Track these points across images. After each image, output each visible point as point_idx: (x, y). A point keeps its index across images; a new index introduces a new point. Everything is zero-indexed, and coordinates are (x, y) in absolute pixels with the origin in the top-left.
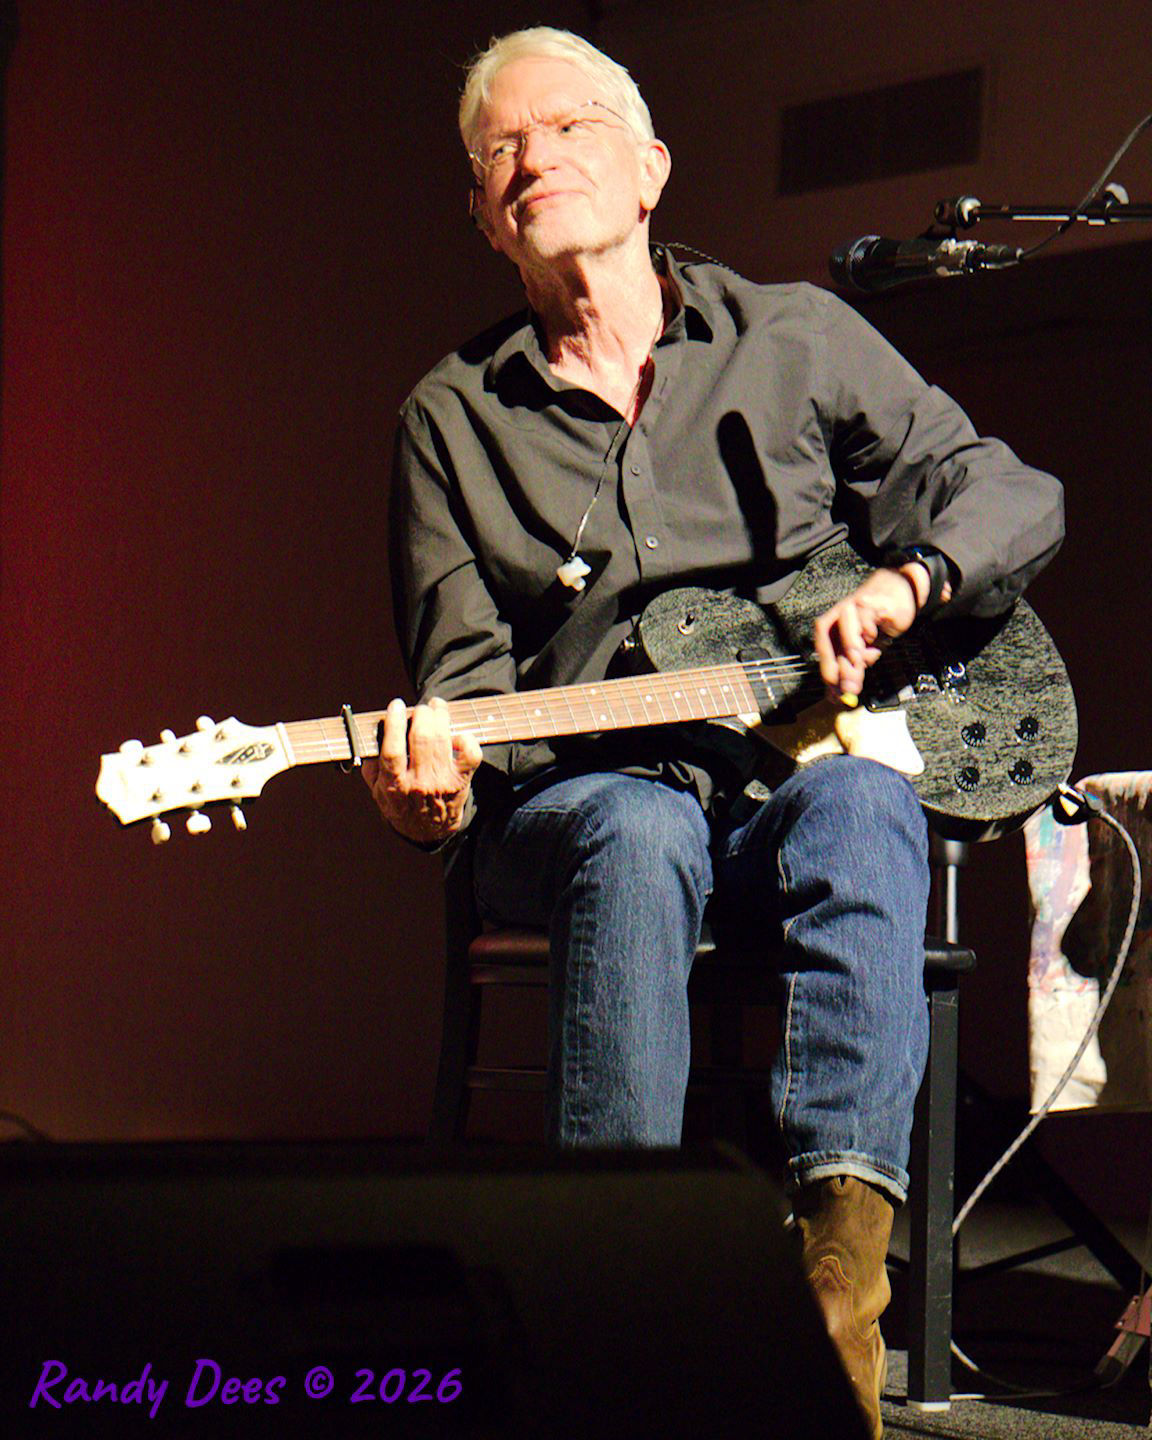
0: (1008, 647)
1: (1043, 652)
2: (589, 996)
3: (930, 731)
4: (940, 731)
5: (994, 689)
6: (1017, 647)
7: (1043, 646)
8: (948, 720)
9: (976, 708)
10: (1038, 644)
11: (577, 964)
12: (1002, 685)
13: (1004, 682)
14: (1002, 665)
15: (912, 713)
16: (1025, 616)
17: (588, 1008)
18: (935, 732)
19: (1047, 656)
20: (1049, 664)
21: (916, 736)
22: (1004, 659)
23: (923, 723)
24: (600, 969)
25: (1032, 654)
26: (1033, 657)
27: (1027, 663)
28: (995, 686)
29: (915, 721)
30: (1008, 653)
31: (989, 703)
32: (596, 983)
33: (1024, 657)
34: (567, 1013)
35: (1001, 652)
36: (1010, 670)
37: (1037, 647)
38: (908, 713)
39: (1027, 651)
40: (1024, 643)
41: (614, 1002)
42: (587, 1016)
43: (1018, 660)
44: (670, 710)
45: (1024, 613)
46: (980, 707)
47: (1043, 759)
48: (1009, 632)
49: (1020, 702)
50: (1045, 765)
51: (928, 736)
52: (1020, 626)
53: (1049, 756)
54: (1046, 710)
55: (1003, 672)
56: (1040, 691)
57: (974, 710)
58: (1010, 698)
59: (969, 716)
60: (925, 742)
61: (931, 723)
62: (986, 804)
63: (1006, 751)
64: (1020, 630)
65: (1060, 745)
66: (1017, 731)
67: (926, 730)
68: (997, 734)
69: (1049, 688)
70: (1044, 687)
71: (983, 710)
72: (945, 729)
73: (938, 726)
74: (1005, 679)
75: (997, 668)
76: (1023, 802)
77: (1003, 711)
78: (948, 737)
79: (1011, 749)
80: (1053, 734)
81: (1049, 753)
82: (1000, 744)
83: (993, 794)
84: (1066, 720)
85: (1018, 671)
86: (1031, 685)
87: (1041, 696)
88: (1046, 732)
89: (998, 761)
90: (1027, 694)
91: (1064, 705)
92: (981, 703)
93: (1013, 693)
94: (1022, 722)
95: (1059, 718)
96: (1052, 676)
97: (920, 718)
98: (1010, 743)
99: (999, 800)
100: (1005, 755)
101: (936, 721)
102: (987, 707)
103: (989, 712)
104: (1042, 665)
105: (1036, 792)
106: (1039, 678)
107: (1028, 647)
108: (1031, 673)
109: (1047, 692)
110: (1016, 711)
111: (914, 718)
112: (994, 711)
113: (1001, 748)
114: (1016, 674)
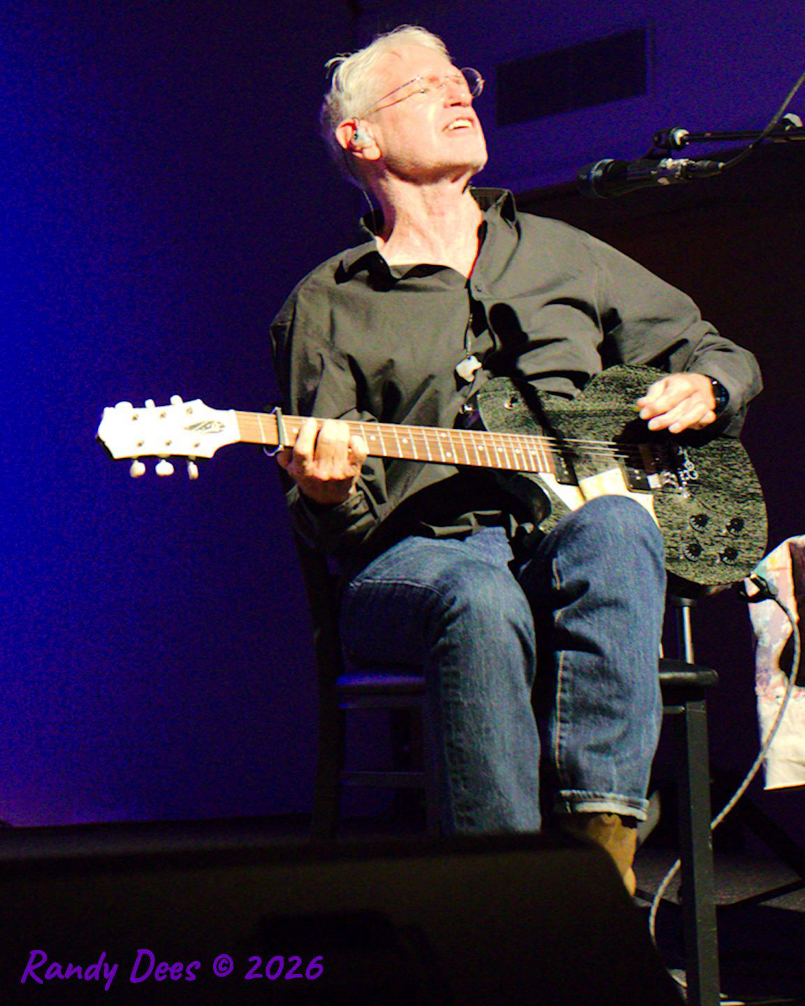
0: (724, 467)
1: (748, 476)
3: (667, 513)
4: (675, 515)
5: (713, 494)
6: (731, 469)
7: (748, 472)
8: (681, 508)
9: (700, 504)
10: (745, 470)
12: (719, 493)
13: (720, 491)
14: (719, 479)
15: (657, 498)
18: (671, 515)
19: (750, 479)
20: (752, 485)
21: (659, 515)
22: (721, 475)
23: (663, 507)
25: (740, 475)
26: (740, 478)
27: (736, 481)
28: (713, 492)
29: (658, 505)
30: (724, 472)
31: (709, 503)
33: (735, 476)
35: (719, 470)
36: (725, 483)
37: (744, 472)
38: (654, 498)
39: (737, 473)
40: (735, 467)
43: (730, 478)
44: (494, 459)
45: (736, 446)
46: (703, 504)
47: (743, 550)
48: (726, 457)
49: (730, 507)
50: (744, 555)
51: (666, 517)
52: (733, 455)
53: (747, 549)
54: (747, 516)
55: (720, 483)
56: (743, 502)
57: (699, 506)
58: (724, 503)
59: (695, 509)
60: (664, 520)
61: (669, 508)
62: (702, 573)
63: (718, 539)
64: (734, 457)
65: (755, 543)
66: (727, 527)
67: (665, 512)
68: (713, 526)
69: (749, 502)
70: (746, 501)
71: (705, 506)
72: (678, 514)
73: (673, 511)
74: (721, 489)
75: (716, 480)
76: (727, 577)
77: (718, 511)
78: (680, 520)
79: (722, 538)
80: (751, 534)
81: (747, 546)
82: (715, 533)
83: (707, 567)
84: (760, 527)
85: (730, 485)
86: (740, 497)
87: (744, 506)
88: (746, 532)
89: (712, 544)
90: (735, 503)
91: (760, 516)
92: (703, 502)
93: (726, 500)
94: (732, 521)
95: (755, 524)
96: (752, 494)
97: (662, 502)
98: (721, 534)
99: (711, 572)
100: (717, 542)
101: (672, 508)
102: (707, 505)
103: (709, 509)
104: (746, 485)
105: (737, 572)
106: (743, 494)
107: (738, 471)
108: (738, 488)
109: (748, 505)
110: (727, 513)
111: (657, 502)
112: (712, 509)
113: (715, 536)
114: (728, 487)
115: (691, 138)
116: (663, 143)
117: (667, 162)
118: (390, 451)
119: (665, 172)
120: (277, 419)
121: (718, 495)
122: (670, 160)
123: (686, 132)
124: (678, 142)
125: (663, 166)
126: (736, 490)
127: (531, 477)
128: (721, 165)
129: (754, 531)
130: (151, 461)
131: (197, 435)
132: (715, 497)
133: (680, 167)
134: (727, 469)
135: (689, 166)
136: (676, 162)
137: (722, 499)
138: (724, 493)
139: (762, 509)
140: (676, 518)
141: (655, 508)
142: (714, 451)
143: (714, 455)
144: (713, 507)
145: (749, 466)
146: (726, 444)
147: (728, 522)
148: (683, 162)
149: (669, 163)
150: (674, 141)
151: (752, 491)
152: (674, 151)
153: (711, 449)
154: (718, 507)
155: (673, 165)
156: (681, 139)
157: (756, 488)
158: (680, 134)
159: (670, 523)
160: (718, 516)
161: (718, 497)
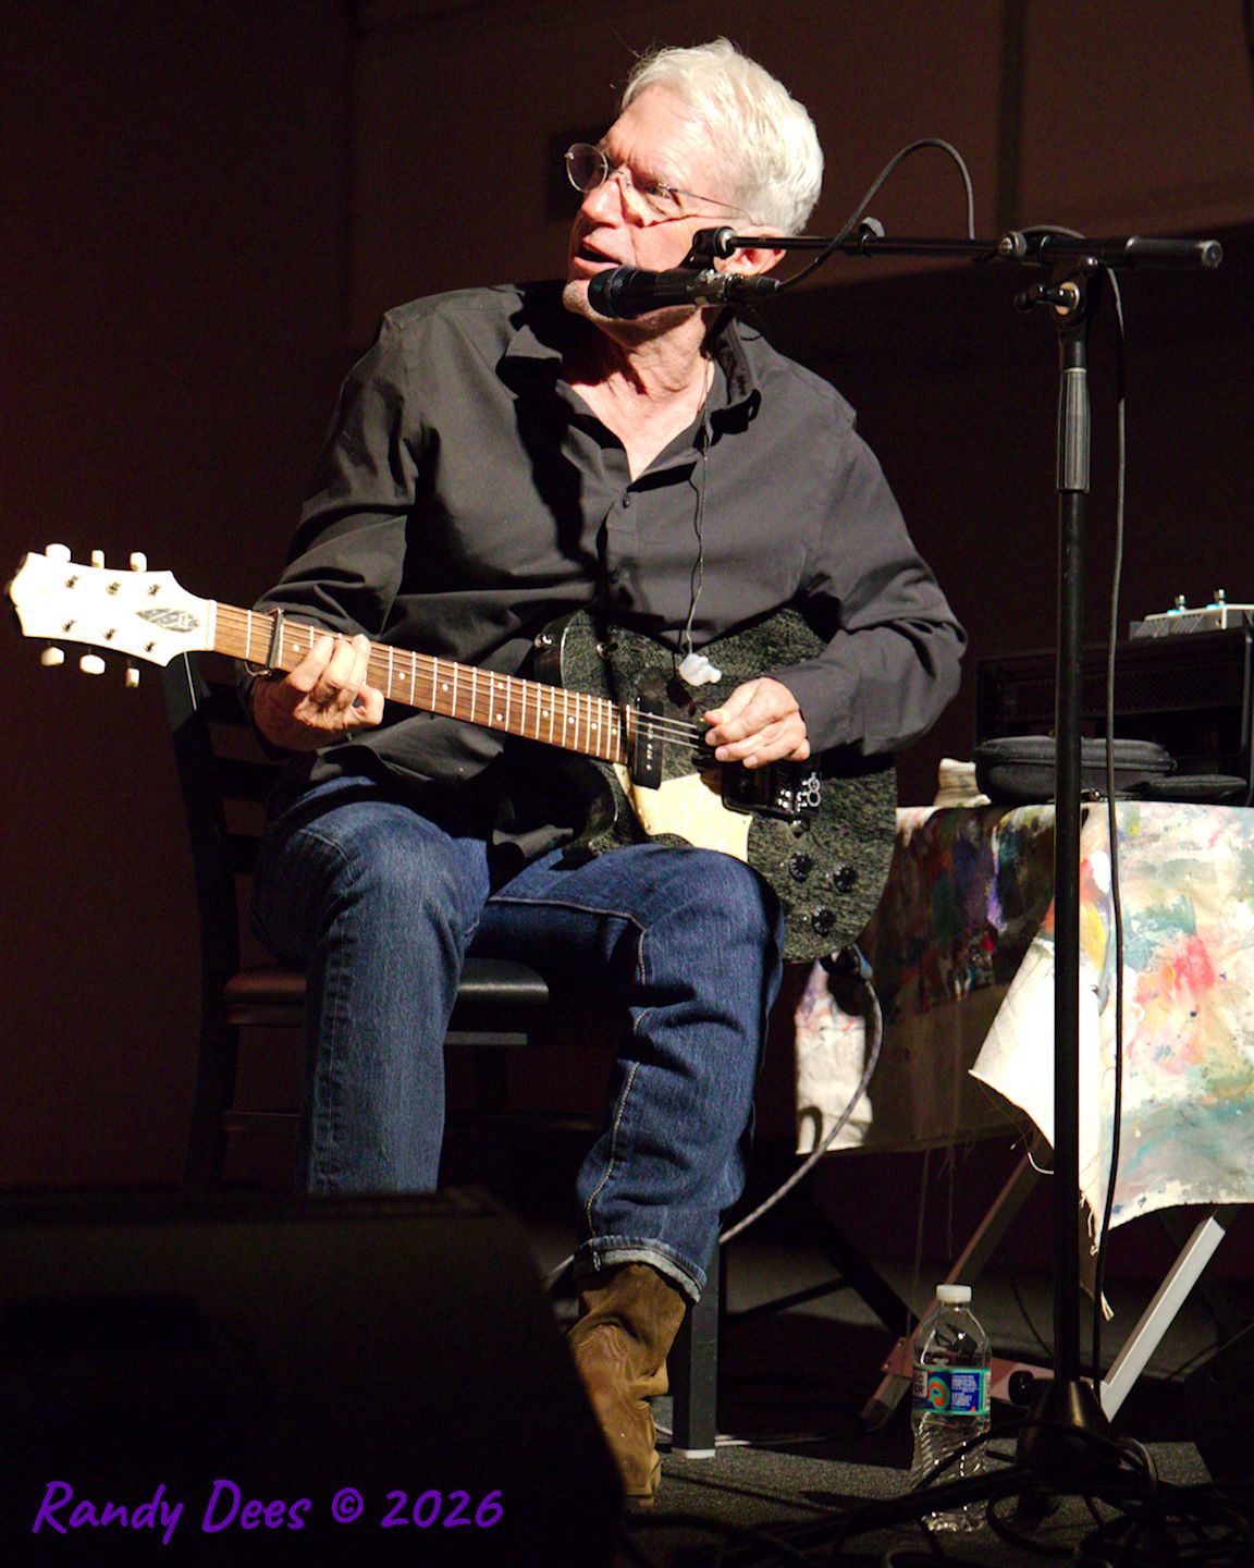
0: (858, 786)
1: (885, 802)
2: (342, 1052)
3: (765, 845)
4: (772, 850)
5: (832, 825)
6: (867, 789)
7: (887, 796)
8: (784, 840)
9: (810, 838)
10: (884, 793)
11: (331, 1019)
12: (840, 823)
13: (842, 820)
14: (847, 802)
15: (756, 821)
17: (341, 1065)
18: (768, 848)
19: (889, 807)
20: (885, 817)
21: (751, 847)
22: (851, 796)
23: (762, 835)
24: (355, 1026)
25: (875, 800)
26: (875, 804)
27: (869, 809)
28: (834, 821)
29: (756, 831)
30: (857, 792)
31: (823, 837)
32: (350, 1039)
33: (869, 801)
34: (319, 1069)
35: (849, 790)
36: (852, 810)
37: (882, 795)
38: (753, 821)
39: (873, 796)
40: (874, 787)
41: (367, 1058)
42: (339, 1073)
43: (862, 802)
44: (558, 733)
46: (814, 837)
47: (844, 913)
49: (848, 846)
50: (843, 920)
51: (761, 850)
53: (850, 912)
54: (865, 863)
55: (846, 809)
56: (868, 840)
57: (807, 840)
58: (842, 839)
59: (802, 845)
60: (755, 855)
61: (768, 837)
63: (818, 892)
65: (863, 905)
66: (835, 876)
67: (761, 843)
68: (816, 873)
69: (876, 840)
70: (872, 838)
71: (816, 842)
72: (777, 849)
73: (772, 843)
74: (844, 818)
75: (843, 803)
76: (812, 950)
77: (831, 850)
78: (778, 857)
79: (823, 892)
80: (862, 891)
81: (851, 908)
82: (815, 884)
83: (791, 932)
84: (877, 881)
85: (859, 814)
87: (867, 846)
88: (857, 887)
89: (808, 900)
90: (856, 841)
91: (881, 865)
92: (816, 835)
93: (846, 834)
94: (844, 870)
95: (873, 877)
97: (761, 828)
98: (824, 886)
99: (794, 940)
100: (815, 897)
101: (773, 838)
102: (820, 840)
103: (819, 846)
104: (879, 816)
105: (826, 944)
106: (872, 829)
107: (875, 793)
108: (867, 820)
110: (841, 855)
111: (756, 827)
112: (824, 847)
113: (815, 888)
114: (855, 816)
121: (838, 826)
126: (864, 822)
127: (601, 767)
129: (868, 887)
132: (834, 829)
134: (863, 788)
137: (841, 833)
138: (847, 824)
139: (888, 853)
140: (773, 854)
141: (750, 835)
144: (827, 843)
145: (892, 788)
147: (838, 868)
151: (884, 824)
154: (833, 844)
159: (763, 861)
160: (828, 857)
161: (837, 829)
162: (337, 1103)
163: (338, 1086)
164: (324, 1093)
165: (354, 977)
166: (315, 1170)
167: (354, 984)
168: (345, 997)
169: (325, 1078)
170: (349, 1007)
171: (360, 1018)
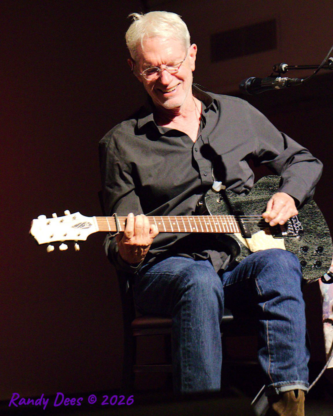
0: (313, 222)
1: (323, 225)
2: (190, 339)
4: (294, 248)
5: (309, 235)
6: (316, 222)
7: (323, 223)
8: (296, 244)
9: (304, 241)
10: (322, 222)
11: (185, 329)
14: (312, 228)
15: (286, 240)
16: (318, 212)
17: (190, 344)
18: (292, 247)
19: (324, 227)
20: (325, 229)
22: (312, 225)
23: (288, 244)
24: (193, 330)
25: (320, 225)
26: (320, 226)
27: (319, 228)
30: (313, 224)
32: (192, 335)
33: (318, 226)
34: (181, 346)
35: (311, 223)
36: (314, 229)
38: (284, 240)
40: (318, 221)
41: (199, 341)
42: (189, 347)
43: (316, 226)
44: (214, 229)
45: (318, 211)
46: (305, 241)
47: (324, 261)
48: (314, 217)
49: (317, 241)
50: (324, 263)
51: (290, 248)
52: (317, 215)
53: (325, 260)
54: (324, 244)
55: (312, 230)
56: (322, 238)
57: (303, 242)
58: (314, 239)
59: (302, 243)
61: (291, 244)
62: (307, 274)
63: (313, 257)
64: (317, 216)
65: (328, 257)
66: (316, 250)
67: (290, 246)
68: (310, 251)
69: (325, 237)
70: (323, 237)
71: (306, 242)
72: (295, 247)
74: (312, 232)
75: (310, 228)
76: (318, 275)
77: (312, 243)
78: (296, 250)
79: (314, 256)
80: (326, 253)
81: (325, 259)
82: (311, 254)
83: (309, 271)
84: (330, 249)
85: (316, 230)
86: (320, 236)
87: (323, 240)
88: (324, 252)
89: (310, 260)
90: (319, 238)
91: (329, 244)
92: (305, 240)
93: (315, 237)
94: (318, 248)
95: (328, 248)
96: (326, 234)
97: (288, 242)
98: (314, 254)
99: (311, 273)
100: (312, 258)
101: (292, 244)
102: (307, 241)
103: (308, 243)
104: (323, 229)
105: (322, 272)
106: (322, 234)
107: (319, 223)
108: (320, 231)
109: (324, 239)
110: (316, 244)
111: (286, 242)
112: (309, 243)
113: (311, 256)
114: (316, 231)
115: (289, 68)
116: (277, 70)
117: (279, 79)
118: (168, 229)
119: (278, 83)
120: (115, 218)
121: (311, 235)
122: (280, 78)
123: (287, 65)
124: (283, 70)
125: (277, 80)
126: (319, 232)
127: (231, 235)
128: (302, 80)
129: (328, 251)
130: (57, 244)
131: (79, 230)
132: (311, 237)
133: (284, 81)
134: (315, 222)
135: (288, 81)
136: (282, 79)
137: (313, 237)
138: (314, 234)
139: (330, 240)
141: (285, 245)
142: (309, 214)
143: (308, 216)
144: (310, 241)
145: (324, 220)
146: (313, 210)
147: (316, 248)
148: (285, 78)
149: (280, 79)
150: (282, 69)
151: (325, 232)
152: (281, 73)
153: (307, 213)
154: (312, 241)
155: (281, 80)
156: (285, 68)
157: (327, 230)
158: (284, 66)
160: (312, 246)
161: (311, 236)
162: (189, 357)
163: (189, 351)
164: (184, 354)
165: (192, 314)
166: (183, 381)
167: (192, 316)
168: (189, 321)
169: (184, 349)
170: (191, 324)
171: (195, 328)
